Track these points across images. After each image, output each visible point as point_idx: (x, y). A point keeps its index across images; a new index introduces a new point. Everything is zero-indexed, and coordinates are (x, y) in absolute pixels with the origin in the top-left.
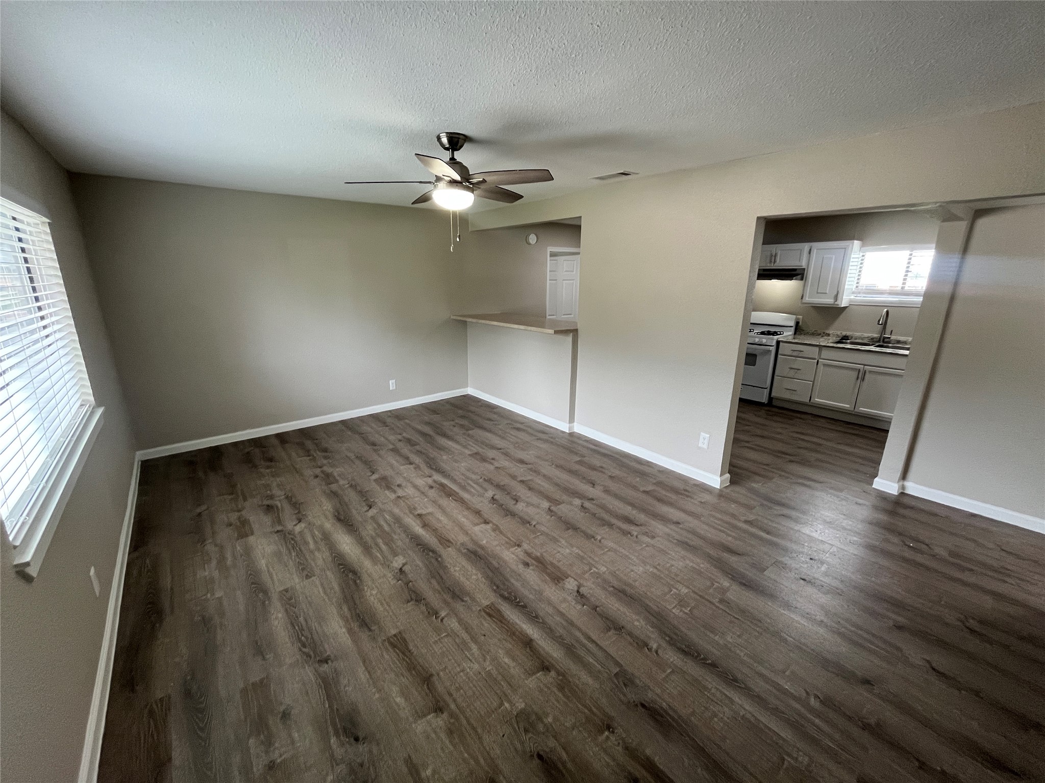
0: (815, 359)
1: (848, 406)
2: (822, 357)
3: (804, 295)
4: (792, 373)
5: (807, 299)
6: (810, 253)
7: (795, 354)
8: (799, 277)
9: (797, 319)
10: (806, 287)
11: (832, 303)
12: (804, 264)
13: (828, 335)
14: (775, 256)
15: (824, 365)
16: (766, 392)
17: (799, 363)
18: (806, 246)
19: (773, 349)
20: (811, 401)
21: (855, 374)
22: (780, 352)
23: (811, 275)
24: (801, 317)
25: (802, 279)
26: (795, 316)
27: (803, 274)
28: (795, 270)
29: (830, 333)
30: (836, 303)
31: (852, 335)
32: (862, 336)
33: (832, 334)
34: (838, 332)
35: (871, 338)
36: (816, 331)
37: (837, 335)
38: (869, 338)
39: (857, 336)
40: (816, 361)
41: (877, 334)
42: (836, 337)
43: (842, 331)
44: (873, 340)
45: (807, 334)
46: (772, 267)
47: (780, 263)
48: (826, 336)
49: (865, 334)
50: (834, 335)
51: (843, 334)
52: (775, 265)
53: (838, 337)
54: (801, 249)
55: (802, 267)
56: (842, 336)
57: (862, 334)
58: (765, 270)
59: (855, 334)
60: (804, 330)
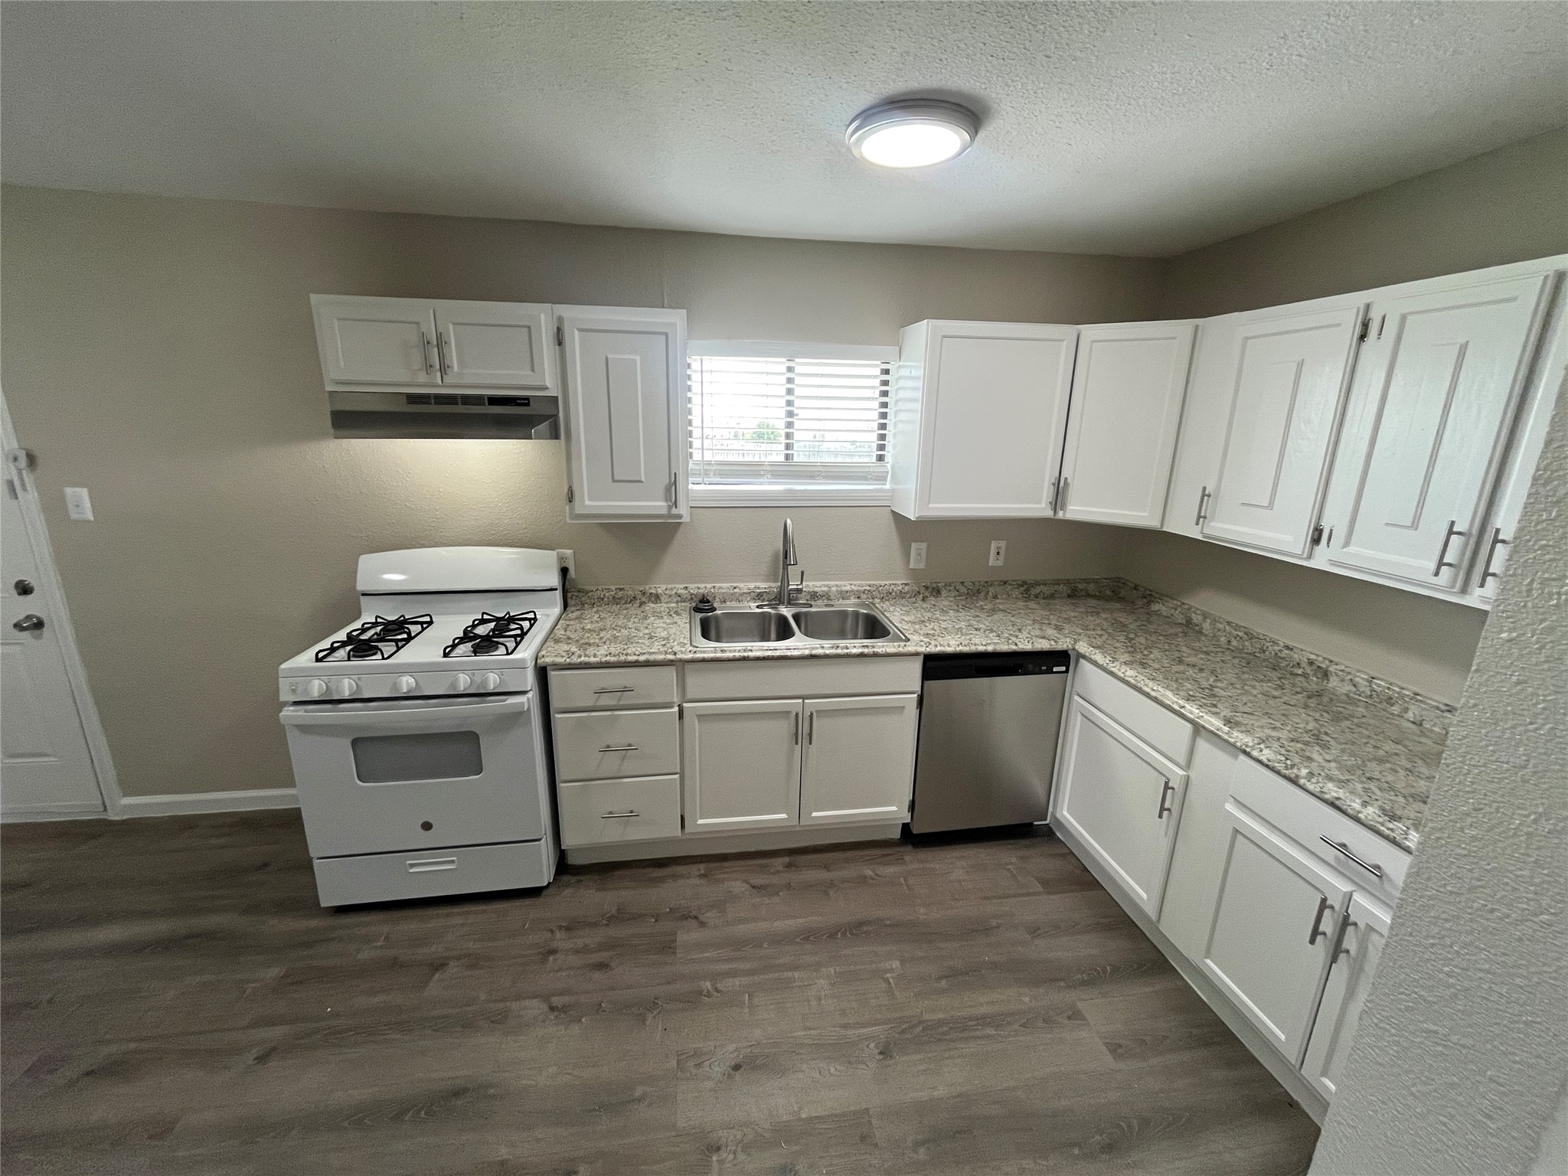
0: (669, 705)
1: (784, 816)
2: (690, 695)
3: (575, 489)
4: (611, 764)
5: (589, 503)
6: (560, 343)
7: (606, 700)
8: (544, 427)
9: (561, 558)
10: (574, 462)
11: (664, 512)
12: (549, 381)
13: (657, 598)
14: (441, 343)
15: (702, 717)
16: (546, 848)
17: (629, 725)
18: (542, 316)
19: (530, 700)
20: (687, 829)
21: (784, 727)
22: (555, 703)
23: (581, 415)
24: (569, 552)
25: (555, 435)
26: (554, 553)
27: (554, 417)
28: (525, 401)
29: (660, 591)
30: (674, 511)
31: (712, 590)
32: (736, 590)
33: (665, 594)
34: (677, 586)
35: (756, 594)
36: (621, 589)
37: (679, 596)
38: (753, 594)
39: (724, 591)
40: (676, 709)
41: (767, 581)
42: (675, 600)
43: (686, 583)
44: (762, 598)
45: (600, 602)
46: (438, 386)
47: (465, 372)
48: (653, 602)
49: (741, 585)
50: (670, 596)
51: (692, 591)
52: (448, 379)
53: (682, 602)
54: (528, 324)
55: (547, 391)
56: (690, 597)
57: (735, 585)
58: (413, 399)
59: (720, 588)
60: (587, 592)
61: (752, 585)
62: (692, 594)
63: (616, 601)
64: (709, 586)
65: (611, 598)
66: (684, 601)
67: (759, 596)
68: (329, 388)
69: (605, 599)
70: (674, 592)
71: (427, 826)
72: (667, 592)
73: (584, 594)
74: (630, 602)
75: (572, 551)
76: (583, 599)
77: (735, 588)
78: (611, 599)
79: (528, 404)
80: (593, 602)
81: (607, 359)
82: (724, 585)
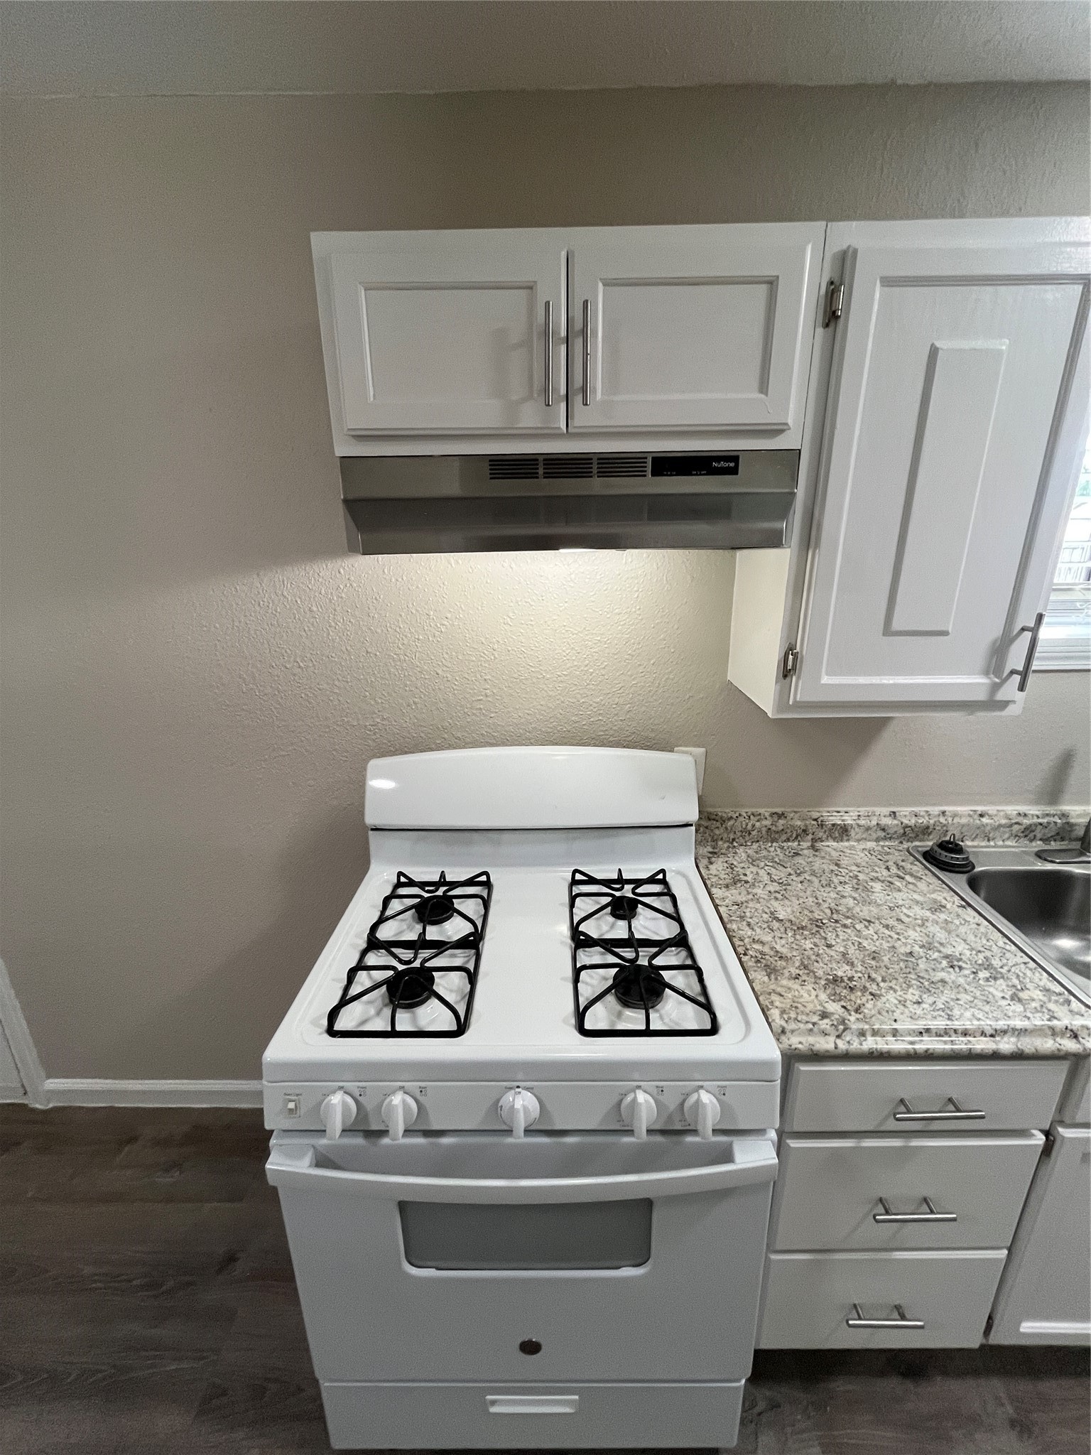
0: (1026, 1132)
3: (805, 650)
5: (827, 680)
6: (833, 319)
10: (810, 595)
12: (789, 413)
13: (843, 832)
18: (805, 252)
20: (994, 1338)
24: (703, 754)
31: (942, 820)
32: (984, 820)
33: (859, 826)
34: (878, 810)
35: (1022, 827)
36: (781, 816)
37: (883, 830)
38: (1016, 827)
39: (964, 821)
40: (1040, 1139)
41: (1037, 802)
42: (874, 836)
43: (894, 805)
44: (1031, 835)
45: (743, 837)
46: (557, 436)
47: (616, 398)
48: (835, 839)
49: (991, 809)
50: (868, 829)
51: (906, 821)
52: (583, 417)
53: (885, 839)
54: (770, 272)
55: (782, 437)
56: (902, 831)
57: (980, 809)
58: (505, 467)
59: (955, 815)
60: (723, 821)
61: (1012, 809)
62: (907, 826)
63: (772, 835)
64: (935, 810)
65: (764, 830)
66: (890, 838)
67: (1028, 832)
68: (343, 449)
69: (754, 833)
70: (874, 823)
71: (530, 1348)
72: (862, 822)
73: (718, 824)
74: (796, 838)
75: (703, 750)
76: (717, 832)
77: (981, 816)
78: (764, 832)
79: (734, 471)
80: (732, 836)
81: (934, 353)
82: (960, 809)
